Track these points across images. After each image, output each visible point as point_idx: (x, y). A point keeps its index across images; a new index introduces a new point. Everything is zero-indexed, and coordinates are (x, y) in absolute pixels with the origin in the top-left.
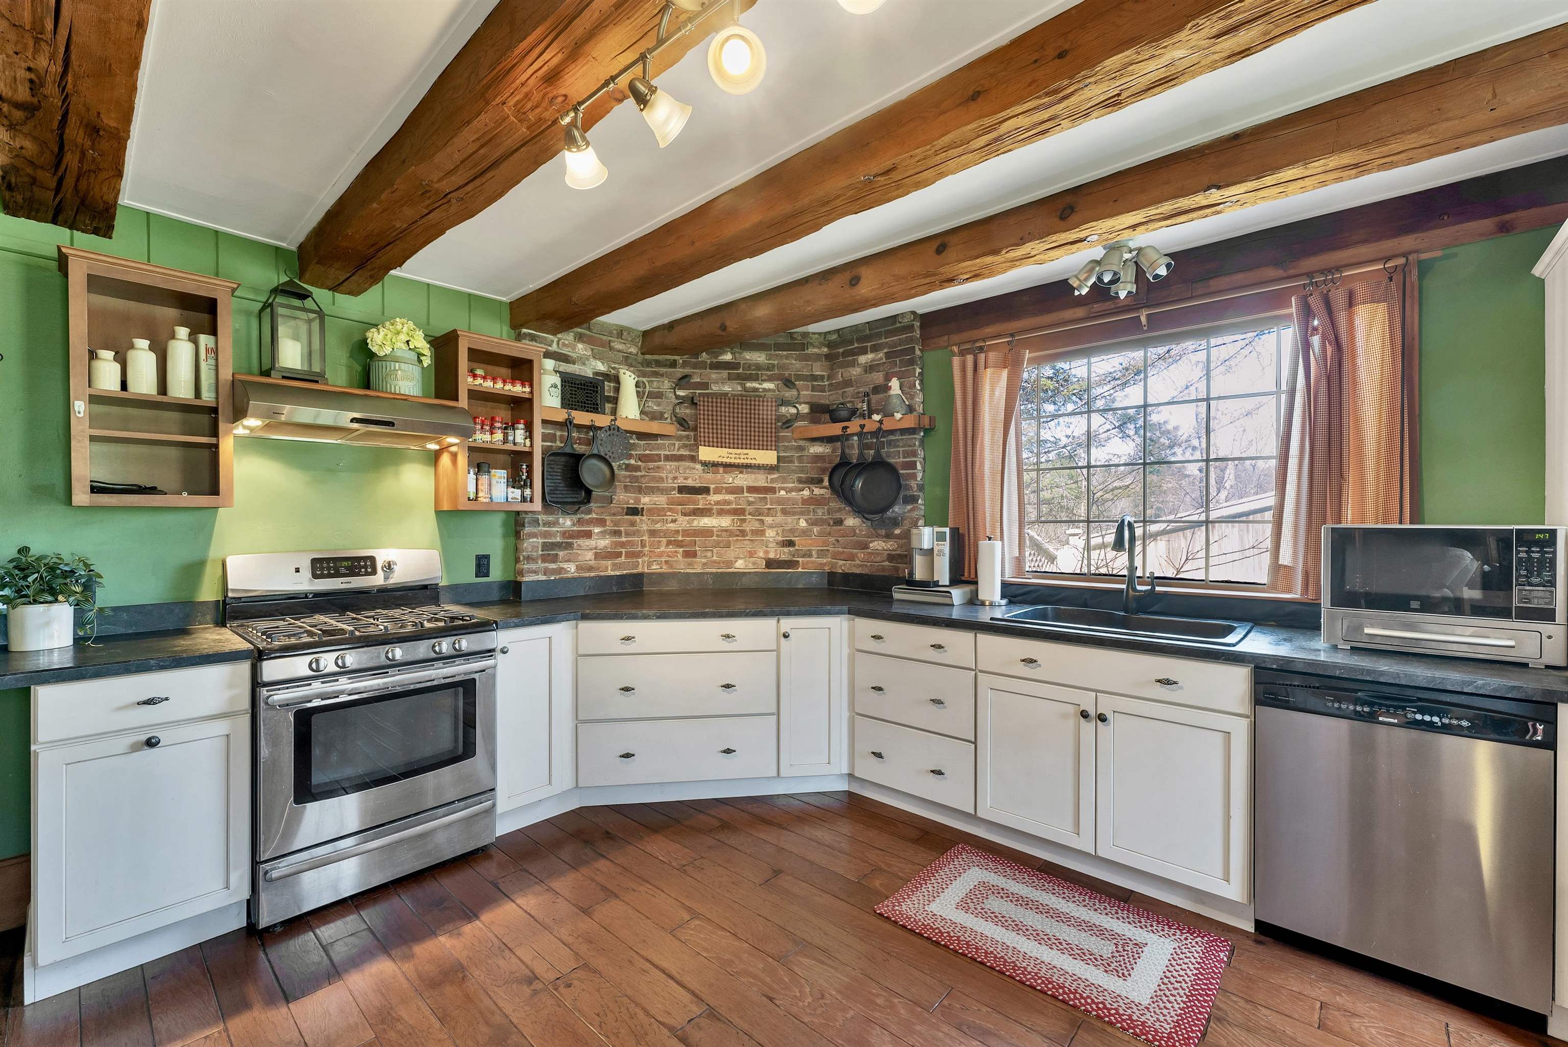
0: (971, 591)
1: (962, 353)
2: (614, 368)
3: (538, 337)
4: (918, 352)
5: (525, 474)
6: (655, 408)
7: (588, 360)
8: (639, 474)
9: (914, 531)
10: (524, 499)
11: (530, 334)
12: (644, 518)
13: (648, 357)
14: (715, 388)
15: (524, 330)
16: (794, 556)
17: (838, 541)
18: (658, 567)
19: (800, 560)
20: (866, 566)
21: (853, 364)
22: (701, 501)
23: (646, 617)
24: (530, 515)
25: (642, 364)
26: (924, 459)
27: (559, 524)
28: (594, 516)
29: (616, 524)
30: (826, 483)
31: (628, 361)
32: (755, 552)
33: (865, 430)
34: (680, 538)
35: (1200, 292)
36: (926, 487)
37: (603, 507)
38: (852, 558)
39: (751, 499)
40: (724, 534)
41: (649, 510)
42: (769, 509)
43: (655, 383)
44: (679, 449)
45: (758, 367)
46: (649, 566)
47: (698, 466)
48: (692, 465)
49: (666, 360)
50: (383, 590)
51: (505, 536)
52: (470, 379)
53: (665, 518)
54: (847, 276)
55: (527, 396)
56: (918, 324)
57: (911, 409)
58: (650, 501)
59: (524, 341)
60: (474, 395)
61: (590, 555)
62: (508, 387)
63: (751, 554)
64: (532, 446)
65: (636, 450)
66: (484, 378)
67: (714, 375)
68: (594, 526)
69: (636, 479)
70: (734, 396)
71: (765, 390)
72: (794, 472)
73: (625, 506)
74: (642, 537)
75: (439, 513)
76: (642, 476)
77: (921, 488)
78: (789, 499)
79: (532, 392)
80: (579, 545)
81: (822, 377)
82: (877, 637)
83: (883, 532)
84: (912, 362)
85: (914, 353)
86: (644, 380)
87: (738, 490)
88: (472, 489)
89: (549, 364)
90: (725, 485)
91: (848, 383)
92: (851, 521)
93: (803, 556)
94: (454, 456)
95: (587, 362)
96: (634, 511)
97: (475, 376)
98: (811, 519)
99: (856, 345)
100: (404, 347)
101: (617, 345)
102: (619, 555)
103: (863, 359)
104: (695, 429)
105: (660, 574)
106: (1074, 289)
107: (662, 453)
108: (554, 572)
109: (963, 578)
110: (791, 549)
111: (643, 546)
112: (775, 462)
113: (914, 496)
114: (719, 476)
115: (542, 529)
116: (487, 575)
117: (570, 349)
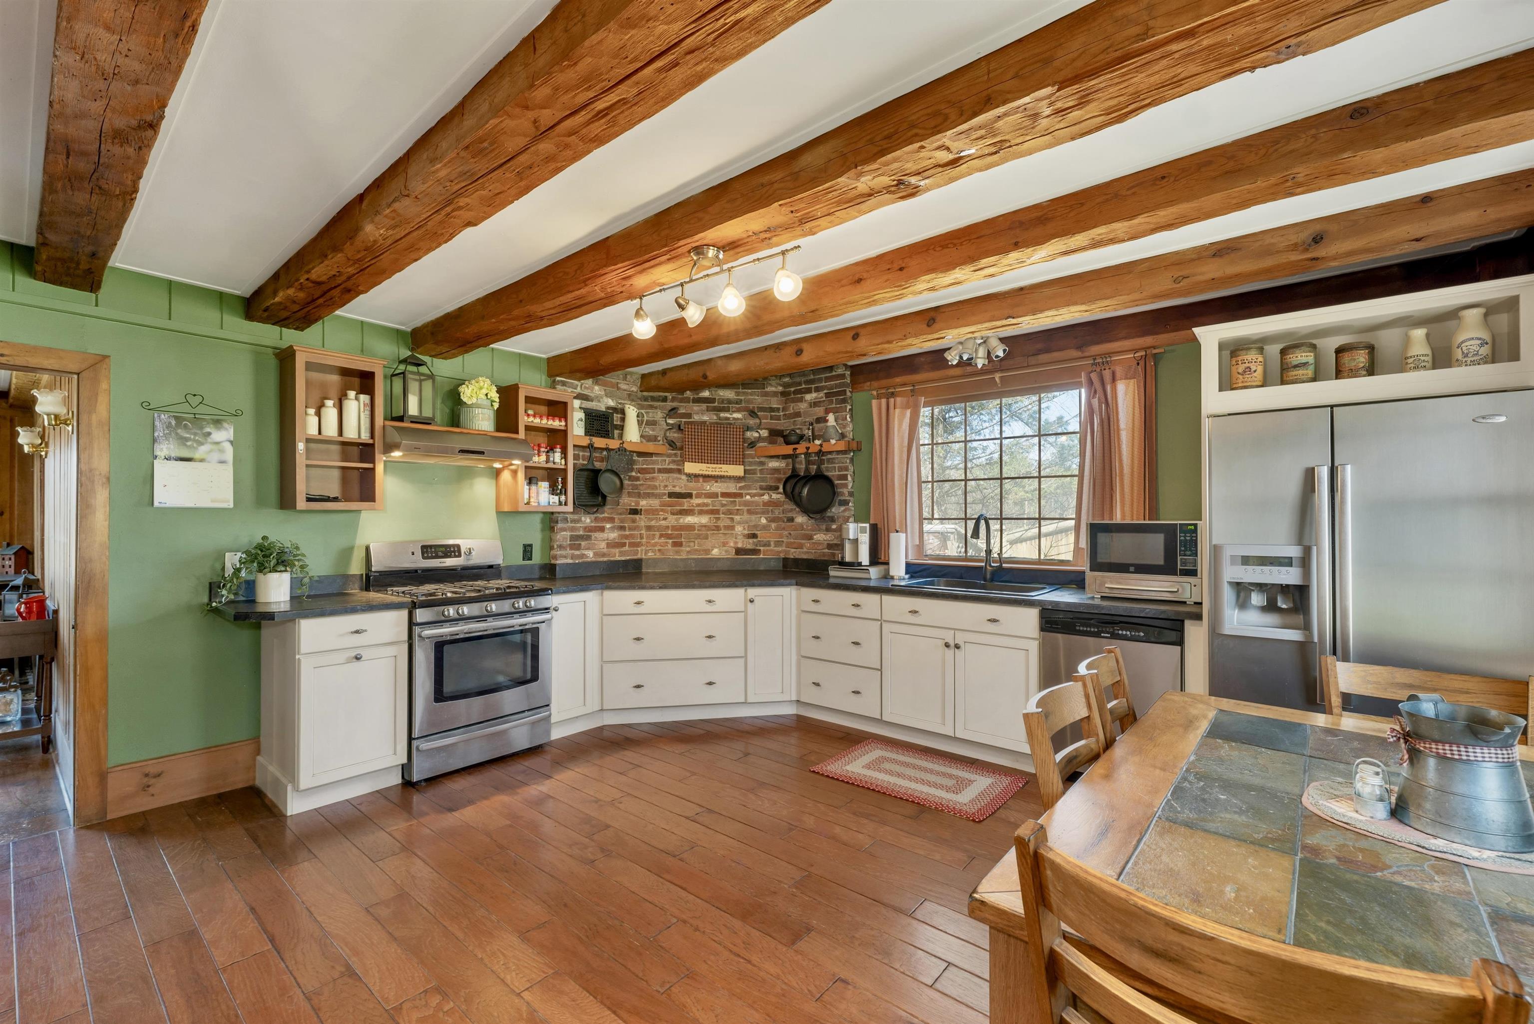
0: (885, 570)
1: (879, 397)
2: (620, 403)
3: (567, 382)
4: (849, 394)
5: (561, 485)
6: (651, 432)
7: (602, 398)
8: (638, 483)
9: (845, 526)
10: (560, 503)
11: (562, 381)
12: (642, 517)
13: (645, 394)
14: (696, 418)
15: (558, 379)
16: (756, 545)
17: (790, 534)
18: (653, 554)
19: (762, 548)
20: (811, 553)
21: (801, 400)
22: (686, 504)
23: (652, 588)
24: (561, 515)
25: (640, 399)
26: (854, 472)
27: (581, 521)
28: (608, 515)
29: (622, 521)
30: (781, 490)
31: (631, 397)
32: (727, 543)
33: (809, 451)
34: (670, 532)
35: (1033, 362)
36: (855, 494)
37: (613, 508)
38: (800, 546)
39: (724, 502)
40: (703, 528)
41: (646, 510)
42: (738, 510)
43: (652, 414)
44: (669, 464)
45: (730, 401)
46: (646, 554)
47: (684, 477)
48: (678, 476)
49: (659, 396)
50: (465, 568)
51: (543, 530)
52: (526, 418)
53: (658, 516)
54: (795, 348)
55: (563, 428)
56: (849, 373)
57: (843, 436)
58: (647, 503)
59: (557, 386)
60: (528, 428)
61: (603, 545)
62: (550, 422)
63: (724, 544)
64: (566, 464)
65: (638, 465)
66: (534, 416)
67: (696, 407)
68: (606, 523)
69: (636, 487)
70: (711, 423)
71: (734, 419)
72: (757, 481)
73: (629, 508)
74: (641, 530)
75: (500, 513)
76: (640, 485)
77: (851, 494)
78: (753, 502)
79: (566, 425)
80: (596, 537)
81: (778, 409)
82: (816, 601)
83: (824, 527)
84: (844, 401)
85: (845, 394)
86: (643, 411)
87: (714, 495)
88: (526, 496)
89: (577, 403)
90: (704, 492)
91: (798, 414)
92: (800, 519)
93: (764, 545)
94: (515, 473)
95: (602, 400)
96: (635, 512)
97: (528, 415)
98: (769, 517)
99: (804, 386)
100: (485, 397)
101: (623, 386)
102: (624, 545)
103: (809, 397)
104: (681, 449)
105: (654, 559)
106: (948, 361)
107: (656, 467)
108: (579, 557)
109: (880, 561)
110: (755, 540)
111: (642, 538)
112: (742, 474)
113: (846, 500)
114: (699, 485)
115: (570, 525)
116: (530, 559)
117: (589, 391)
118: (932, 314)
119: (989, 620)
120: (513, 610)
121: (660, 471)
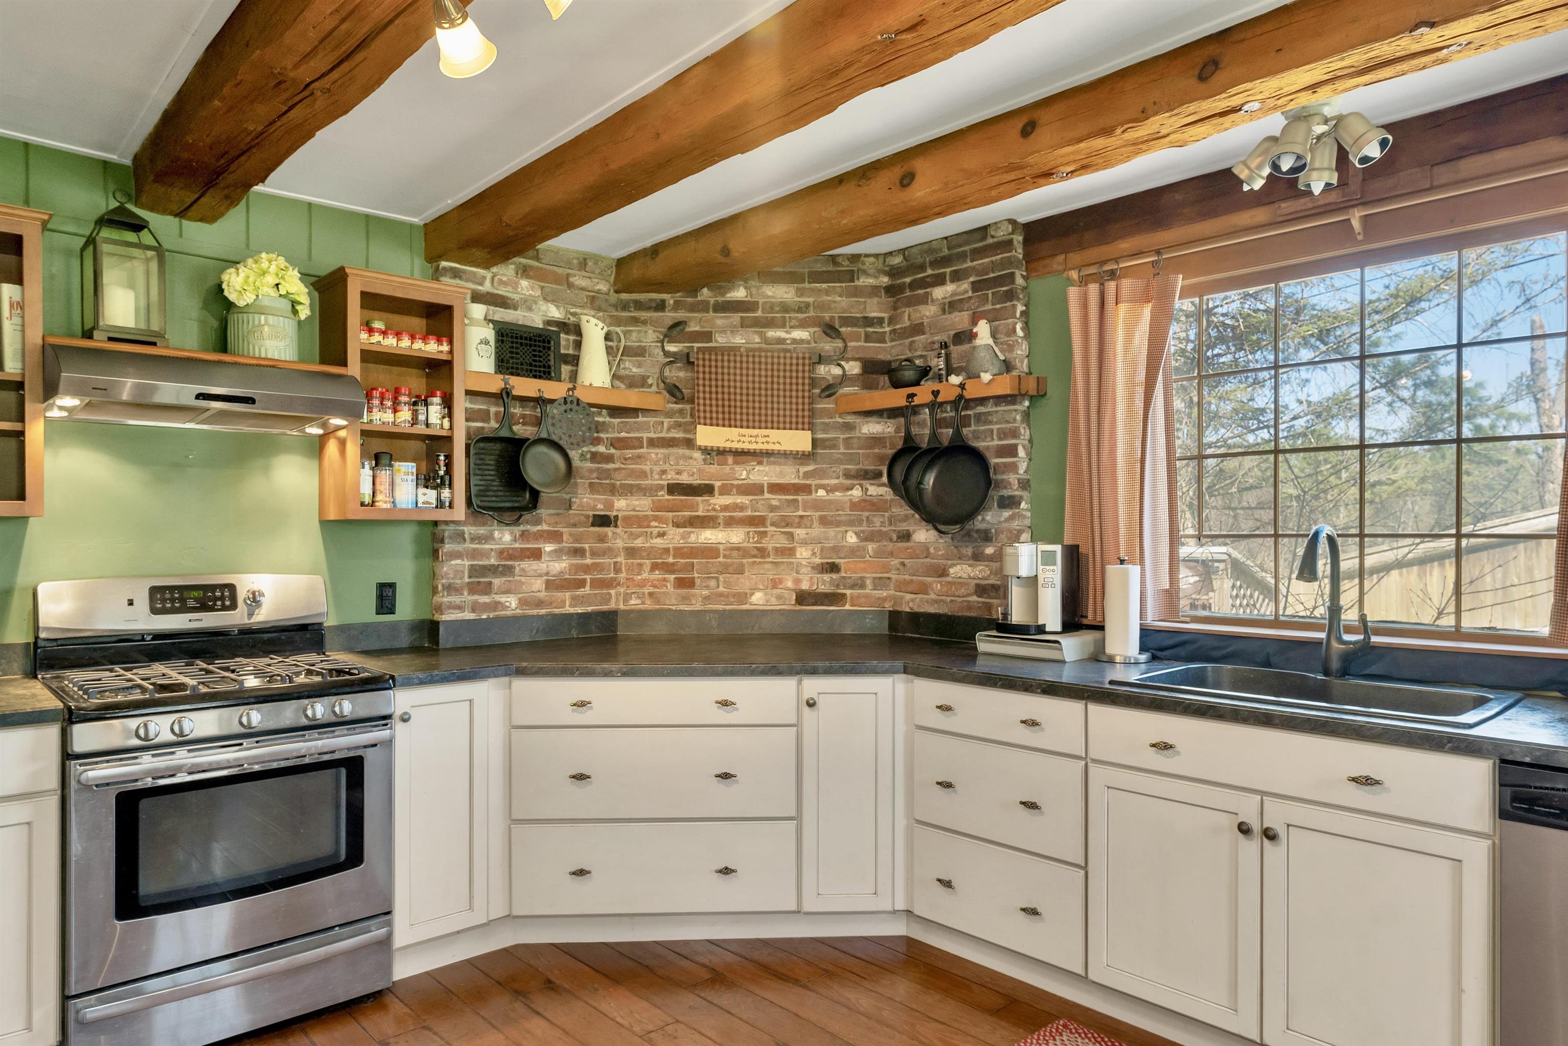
0: (1096, 642)
1: (1084, 281)
2: (574, 314)
3: (464, 271)
4: (1020, 281)
5: (443, 468)
6: (634, 370)
7: (536, 303)
8: (611, 466)
9: (1009, 550)
10: (440, 504)
11: (452, 269)
12: (619, 530)
13: (624, 296)
14: (721, 340)
15: (444, 264)
16: (838, 586)
17: (903, 564)
18: (639, 602)
19: (848, 592)
20: (944, 601)
21: (925, 300)
22: (701, 506)
23: (607, 674)
24: (452, 527)
25: (615, 306)
26: (1031, 441)
27: (493, 539)
28: (545, 527)
29: (578, 539)
30: (885, 479)
31: (594, 302)
32: (781, 581)
33: (939, 399)
34: (671, 560)
35: (1443, 180)
36: (1032, 483)
37: (558, 514)
38: (923, 589)
39: (774, 503)
40: (735, 553)
41: (626, 519)
42: (801, 517)
43: (634, 335)
44: (669, 430)
45: (785, 308)
46: (625, 601)
47: (697, 455)
48: (687, 452)
49: (651, 300)
50: (246, 632)
51: (417, 557)
52: (364, 336)
53: (649, 530)
54: (896, 172)
55: (445, 357)
56: (1021, 238)
57: (1008, 366)
58: (628, 505)
59: (443, 279)
60: (370, 357)
61: (538, 585)
62: (418, 345)
63: (775, 584)
64: (451, 428)
65: (607, 432)
66: (384, 333)
67: (720, 320)
68: (545, 542)
69: (607, 474)
70: (748, 350)
71: (794, 341)
72: (839, 462)
73: (591, 513)
74: (616, 557)
75: (325, 524)
76: (615, 470)
77: (1025, 485)
78: (830, 502)
79: (451, 352)
80: (523, 570)
81: (880, 321)
82: (945, 708)
83: (969, 551)
84: (1010, 296)
85: (1013, 281)
86: (618, 329)
87: (754, 489)
88: (366, 489)
89: (478, 311)
90: (736, 482)
91: (917, 329)
92: (923, 535)
93: (853, 587)
94: (342, 443)
95: (534, 306)
96: (603, 521)
97: (371, 331)
98: (863, 532)
99: (930, 272)
100: (273, 292)
101: (579, 280)
102: (581, 584)
103: (939, 293)
104: (691, 401)
105: (640, 612)
106: (1241, 182)
107: (645, 435)
108: (486, 607)
109: (1085, 621)
110: (834, 576)
111: (617, 570)
112: (808, 447)
113: (1011, 497)
114: (727, 469)
115: (469, 546)
116: (392, 611)
117: (509, 289)
118: (1212, 50)
119: (1354, 780)
120: (304, 722)
121: (652, 443)
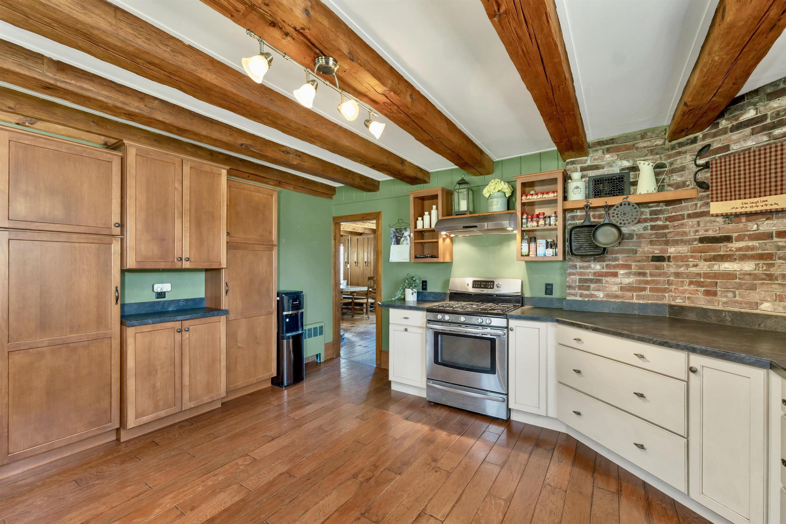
3: (577, 161)
6: (679, 179)
7: (615, 162)
8: (667, 231)
12: (671, 264)
13: (674, 142)
14: (735, 148)
15: (569, 160)
18: (681, 301)
22: (723, 248)
23: (587, 328)
25: (667, 150)
27: (591, 268)
28: (621, 262)
29: (642, 268)
31: (651, 151)
34: (702, 280)
37: (628, 257)
39: (780, 244)
40: (747, 277)
41: (675, 257)
43: (678, 161)
46: (673, 300)
47: (719, 219)
49: (688, 139)
51: (562, 274)
52: (524, 197)
53: (688, 263)
55: (555, 198)
58: (675, 250)
61: (615, 288)
62: (545, 196)
64: (558, 225)
65: (664, 214)
66: (533, 194)
67: (735, 136)
68: (620, 269)
69: (665, 235)
70: (756, 148)
73: (651, 255)
74: (669, 277)
76: (669, 233)
79: (557, 196)
80: (607, 281)
87: (769, 236)
88: (525, 250)
89: (576, 175)
90: (748, 233)
95: (614, 164)
96: (660, 259)
97: (527, 195)
101: (642, 144)
102: (644, 289)
104: (709, 189)
107: (686, 213)
108: (587, 296)
111: (670, 284)
114: (741, 225)
115: (578, 270)
116: (551, 294)
117: (599, 161)
121: (690, 216)
